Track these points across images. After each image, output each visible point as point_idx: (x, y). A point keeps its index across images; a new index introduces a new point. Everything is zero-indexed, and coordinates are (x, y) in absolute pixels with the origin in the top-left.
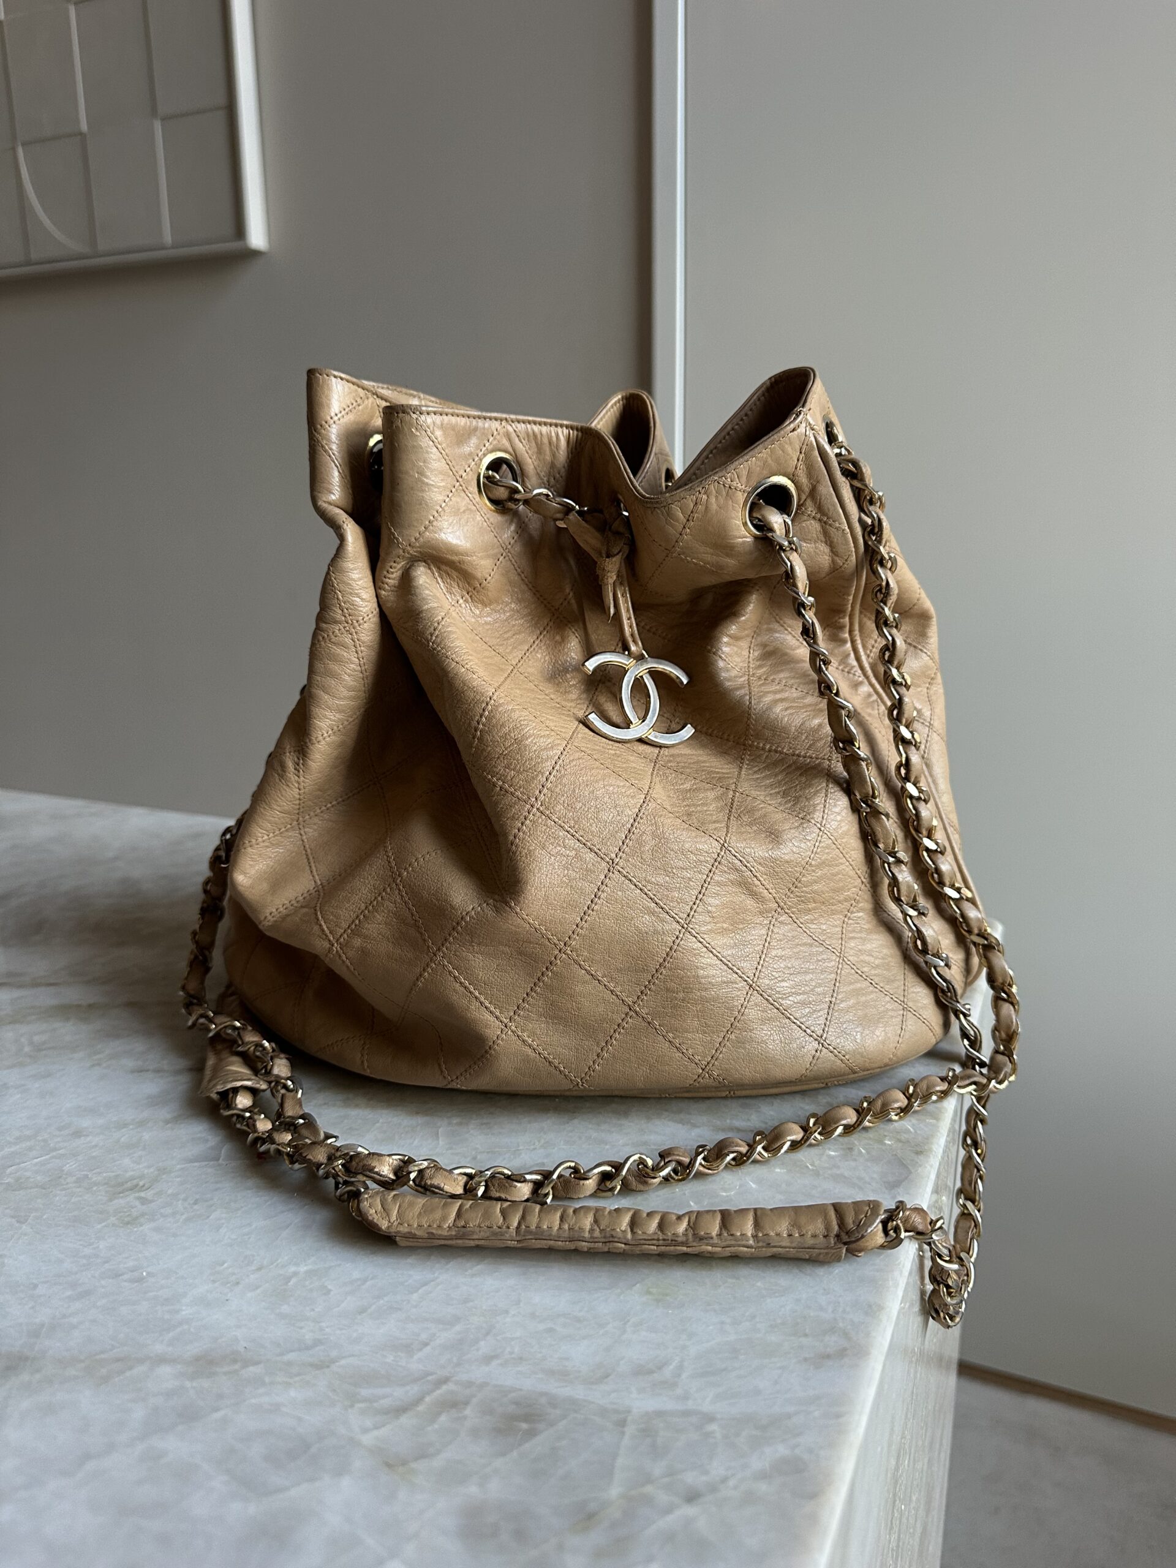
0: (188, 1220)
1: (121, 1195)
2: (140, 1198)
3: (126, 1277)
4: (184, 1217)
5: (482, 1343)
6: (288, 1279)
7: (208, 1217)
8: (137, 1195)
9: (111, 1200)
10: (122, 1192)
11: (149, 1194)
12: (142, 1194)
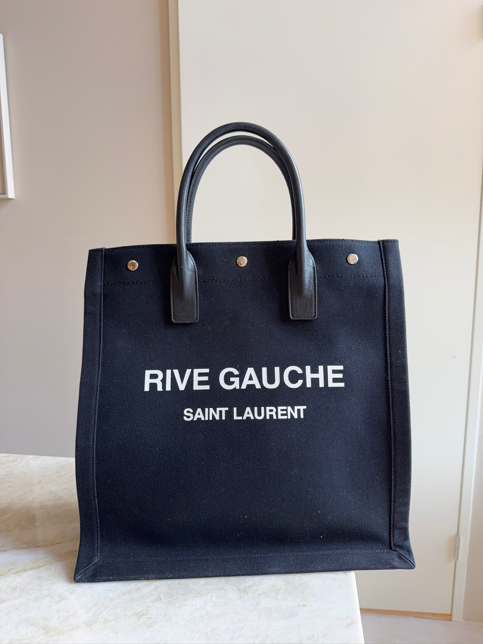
1: (141, 618)
9: (139, 620)
10: (140, 617)
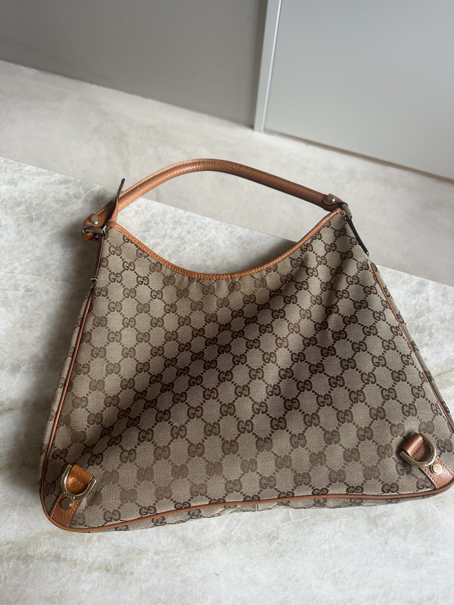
0: (297, 552)
2: (278, 543)
3: (293, 580)
4: (295, 550)
5: (391, 594)
6: (335, 575)
7: (302, 550)
8: (276, 541)
11: (279, 541)
12: (277, 541)
